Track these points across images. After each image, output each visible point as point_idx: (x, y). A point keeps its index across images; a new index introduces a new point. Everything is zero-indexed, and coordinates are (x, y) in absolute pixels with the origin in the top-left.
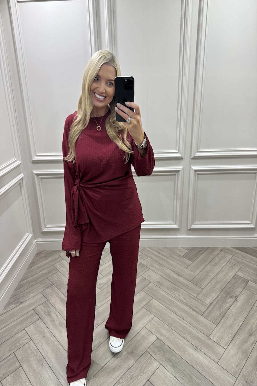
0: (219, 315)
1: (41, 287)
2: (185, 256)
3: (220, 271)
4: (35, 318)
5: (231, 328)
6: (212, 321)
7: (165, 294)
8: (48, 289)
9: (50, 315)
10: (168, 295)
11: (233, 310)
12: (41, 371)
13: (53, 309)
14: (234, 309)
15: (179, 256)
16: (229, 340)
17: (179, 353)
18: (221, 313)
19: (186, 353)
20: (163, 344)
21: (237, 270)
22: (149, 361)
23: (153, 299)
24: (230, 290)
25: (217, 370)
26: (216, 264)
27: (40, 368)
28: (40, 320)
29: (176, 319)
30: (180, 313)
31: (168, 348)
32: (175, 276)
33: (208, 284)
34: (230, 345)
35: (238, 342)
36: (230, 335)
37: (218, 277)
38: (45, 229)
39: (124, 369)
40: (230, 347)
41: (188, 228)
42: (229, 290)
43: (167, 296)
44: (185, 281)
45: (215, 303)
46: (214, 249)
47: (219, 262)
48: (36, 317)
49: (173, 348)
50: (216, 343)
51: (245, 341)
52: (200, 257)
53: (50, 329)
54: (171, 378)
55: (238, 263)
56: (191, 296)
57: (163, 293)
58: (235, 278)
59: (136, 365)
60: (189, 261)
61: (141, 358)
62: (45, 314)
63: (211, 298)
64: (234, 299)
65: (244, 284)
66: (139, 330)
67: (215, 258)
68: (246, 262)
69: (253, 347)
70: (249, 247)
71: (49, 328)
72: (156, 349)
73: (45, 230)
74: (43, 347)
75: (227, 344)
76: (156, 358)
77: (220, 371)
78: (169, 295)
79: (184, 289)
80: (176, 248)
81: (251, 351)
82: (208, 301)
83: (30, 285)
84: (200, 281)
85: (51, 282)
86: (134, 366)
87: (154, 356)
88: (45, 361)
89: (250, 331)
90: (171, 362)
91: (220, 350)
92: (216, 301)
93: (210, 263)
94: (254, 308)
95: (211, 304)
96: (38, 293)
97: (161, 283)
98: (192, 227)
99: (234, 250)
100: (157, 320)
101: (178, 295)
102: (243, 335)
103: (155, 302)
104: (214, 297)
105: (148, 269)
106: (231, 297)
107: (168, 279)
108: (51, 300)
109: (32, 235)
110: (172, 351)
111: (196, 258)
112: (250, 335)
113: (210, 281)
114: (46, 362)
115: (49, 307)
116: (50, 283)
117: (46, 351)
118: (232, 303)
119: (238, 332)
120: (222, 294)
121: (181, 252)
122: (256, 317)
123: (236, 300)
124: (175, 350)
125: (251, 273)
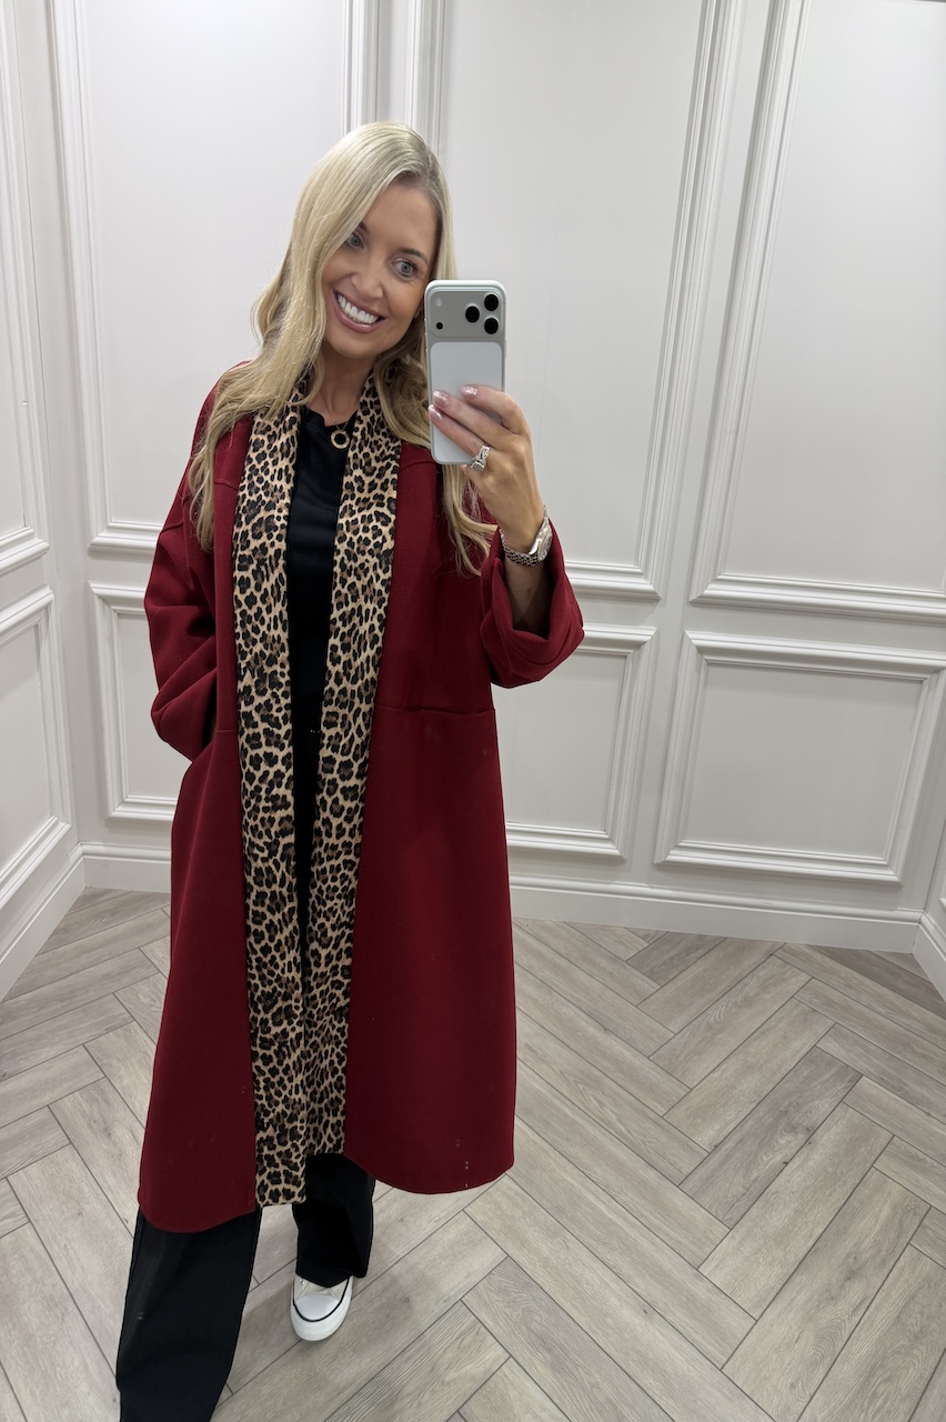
0: (742, 1190)
1: (84, 1025)
2: (637, 962)
3: (761, 1031)
4: (51, 1137)
5: (781, 1242)
6: (713, 1211)
7: (550, 1096)
8: (111, 1034)
9: (109, 1134)
10: (559, 1099)
11: (795, 1177)
12: (55, 1344)
13: (122, 1113)
14: (799, 1173)
15: (615, 959)
16: (772, 1289)
17: (581, 1320)
18: (751, 1186)
19: (610, 1321)
20: (527, 1279)
21: (822, 1030)
22: (468, 1339)
24: (789, 1106)
25: (718, 1395)
26: (748, 1002)
27: (51, 1332)
28: (69, 1149)
29: (583, 1190)
30: (599, 1172)
31: (545, 1296)
32: (592, 1030)
33: (713, 1070)
34: (774, 1304)
35: (802, 1298)
36: (777, 1270)
37: (752, 1050)
38: (120, 808)
39: (371, 1361)
40: (768, 1317)
41: (657, 861)
42: (786, 1103)
43: (557, 1103)
44: (627, 1054)
45: (729, 1145)
46: (742, 947)
47: (757, 994)
48: (56, 1136)
49: (560, 1299)
50: (723, 1296)
51: (832, 1299)
52: (690, 970)
53: (104, 1186)
54: (544, 1409)
55: (827, 1004)
56: (647, 1110)
57: (544, 1091)
58: (812, 1062)
59: (418, 1351)
60: (649, 980)
61: (437, 1326)
62: (90, 1127)
63: (717, 1127)
64: (800, 1136)
65: (843, 1085)
66: (439, 1219)
67: (746, 980)
68: (856, 1006)
69: (857, 1319)
70: (873, 950)
71: (100, 1181)
72: (496, 1298)
73: (120, 812)
74: (71, 1252)
75: (765, 1301)
76: (495, 1331)
77: (730, 1400)
78: (564, 1100)
79: (622, 1083)
80: (604, 928)
81: (846, 1335)
82: (706, 1136)
83: (42, 1012)
84: (680, 1059)
85: (123, 1010)
86: (408, 1354)
87: (490, 1323)
88: (71, 1307)
89: (851, 1260)
90: (549, 1350)
91: (736, 1323)
92: (736, 1137)
93: (724, 998)
94: (874, 1176)
95: (716, 1146)
96: (69, 1047)
97: (539, 1053)
98: (670, 858)
99: (818, 957)
100: (510, 1189)
101: (598, 1101)
102: (824, 1273)
104: (729, 1124)
106: (794, 1129)
107: (567, 1041)
108: (120, 1077)
109: (68, 826)
110: (558, 1308)
111: (676, 973)
112: (851, 1276)
113: (718, 1062)
114: (76, 1310)
115: (107, 1102)
116: (121, 1014)
117: (83, 1268)
118: (794, 1151)
119: (805, 1261)
120: (761, 1114)
121: (621, 943)
122: (877, 1210)
123: (808, 1141)
124: (567, 1306)
125: (872, 1048)
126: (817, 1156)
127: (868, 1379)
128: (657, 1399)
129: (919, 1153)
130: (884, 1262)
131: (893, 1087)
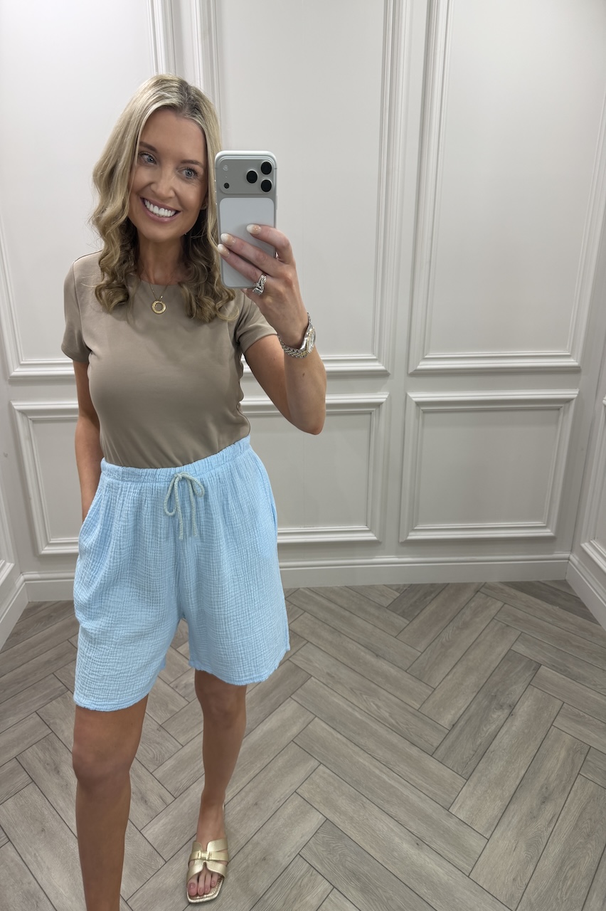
0: (472, 753)
1: (35, 698)
2: (393, 607)
3: (476, 643)
4: (18, 780)
5: (499, 784)
6: (455, 769)
7: (345, 706)
8: (54, 702)
9: (58, 772)
10: (351, 707)
11: (504, 739)
14: (507, 736)
15: (379, 607)
16: (496, 816)
17: (378, 856)
18: (477, 749)
19: (396, 854)
20: (340, 833)
21: (513, 638)
22: (306, 880)
23: (316, 719)
24: (498, 690)
25: (468, 893)
26: (466, 625)
28: (32, 785)
29: (372, 768)
30: (381, 754)
31: (353, 844)
32: (370, 658)
33: (447, 675)
34: (498, 827)
35: (515, 820)
36: (499, 803)
37: (471, 658)
38: (46, 548)
39: (244, 904)
40: (497, 834)
41: (401, 540)
42: (495, 690)
43: (350, 710)
44: (392, 670)
45: (462, 723)
46: (460, 588)
47: (471, 619)
48: (22, 778)
49: (363, 844)
50: (465, 826)
51: (533, 816)
52: (428, 608)
53: (58, 808)
55: (516, 621)
56: (408, 707)
57: (341, 703)
58: (509, 660)
59: (274, 892)
60: (402, 618)
61: (285, 874)
62: (45, 768)
63: (453, 712)
64: (506, 711)
65: (530, 673)
66: (281, 800)
67: (463, 610)
68: (535, 620)
69: (551, 829)
70: (541, 580)
71: (55, 805)
72: (322, 849)
73: (47, 550)
74: (39, 859)
75: (492, 825)
76: (322, 872)
77: (475, 895)
78: (353, 706)
79: (391, 691)
80: (371, 587)
81: (545, 841)
82: (447, 719)
84: (426, 669)
85: (61, 684)
86: (268, 895)
87: (319, 867)
88: (42, 895)
89: (544, 790)
90: (358, 879)
91: (475, 843)
92: (466, 717)
93: (451, 624)
94: (554, 730)
95: (453, 725)
96: (26, 715)
97: (335, 676)
98: (409, 538)
99: (507, 589)
100: (324, 773)
101: (376, 705)
102: (528, 801)
103: (320, 727)
104: (460, 709)
105: (305, 642)
106: (501, 707)
107: (353, 667)
108: (62, 731)
109: (12, 565)
110: (362, 850)
111: (419, 612)
112: (545, 800)
113: (450, 668)
114: (45, 898)
115: (55, 749)
116: (59, 687)
117: (48, 868)
118: (503, 722)
119: (515, 796)
120: (480, 699)
121: (383, 596)
122: (557, 754)
123: (511, 714)
124: (367, 848)
125: (546, 645)
126: (518, 723)
127: (561, 868)
128: (429, 902)
129: (581, 713)
130: (564, 788)
131: (561, 670)
